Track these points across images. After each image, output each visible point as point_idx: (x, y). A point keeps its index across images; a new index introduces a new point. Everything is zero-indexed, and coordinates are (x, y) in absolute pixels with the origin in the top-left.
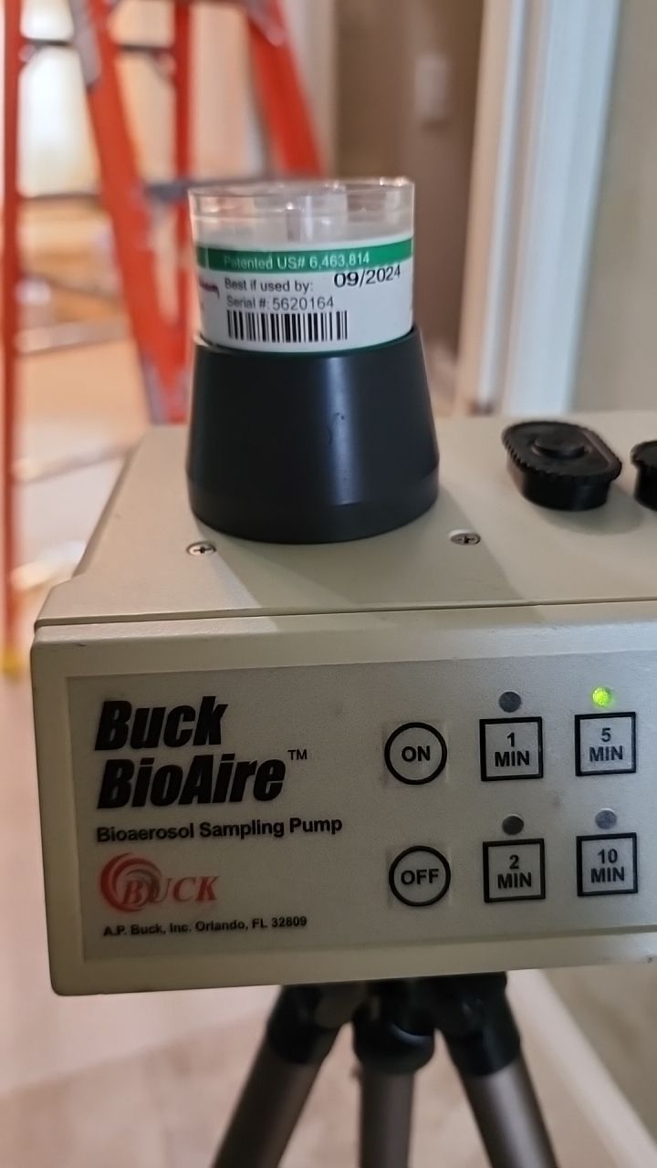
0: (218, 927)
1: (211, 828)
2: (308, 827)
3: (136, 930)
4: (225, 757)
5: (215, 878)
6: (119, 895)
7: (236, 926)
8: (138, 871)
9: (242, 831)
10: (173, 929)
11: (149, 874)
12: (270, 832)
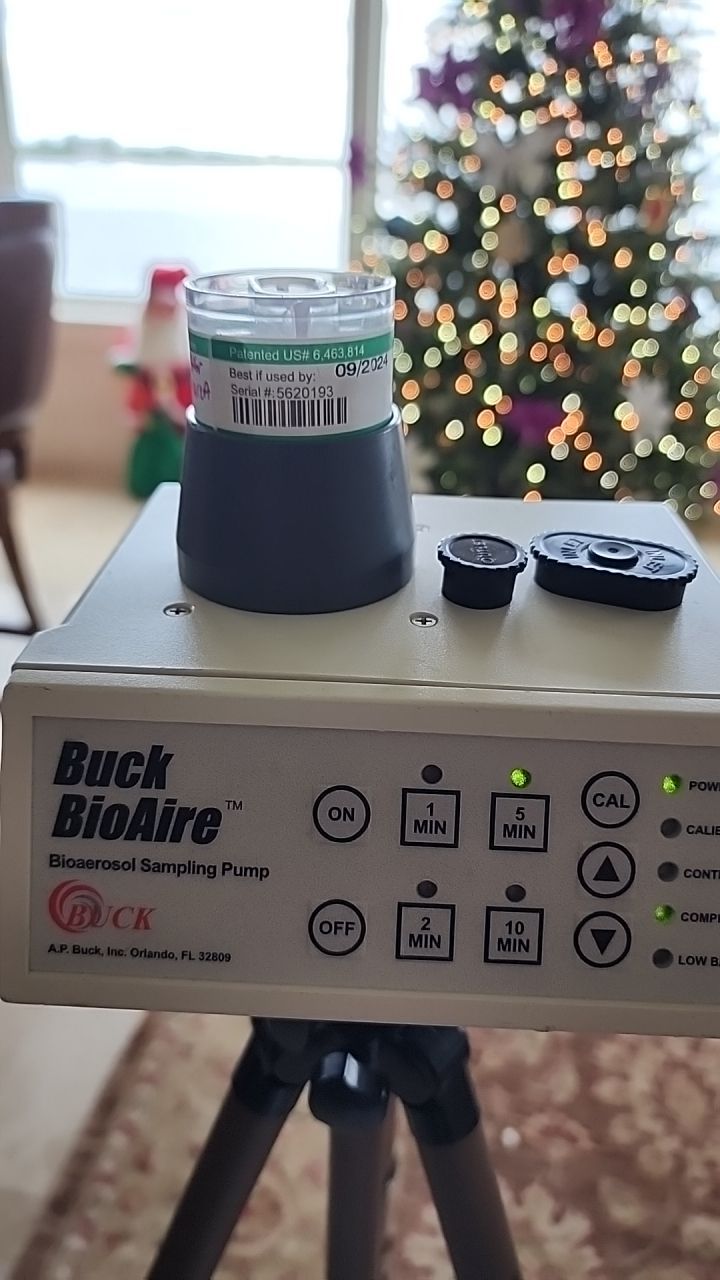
0: (151, 955)
1: (151, 864)
2: (238, 872)
3: (76, 950)
4: (168, 801)
5: (151, 910)
6: (65, 918)
7: (166, 955)
8: (82, 896)
9: (179, 869)
10: (110, 952)
11: (93, 900)
12: (204, 873)
